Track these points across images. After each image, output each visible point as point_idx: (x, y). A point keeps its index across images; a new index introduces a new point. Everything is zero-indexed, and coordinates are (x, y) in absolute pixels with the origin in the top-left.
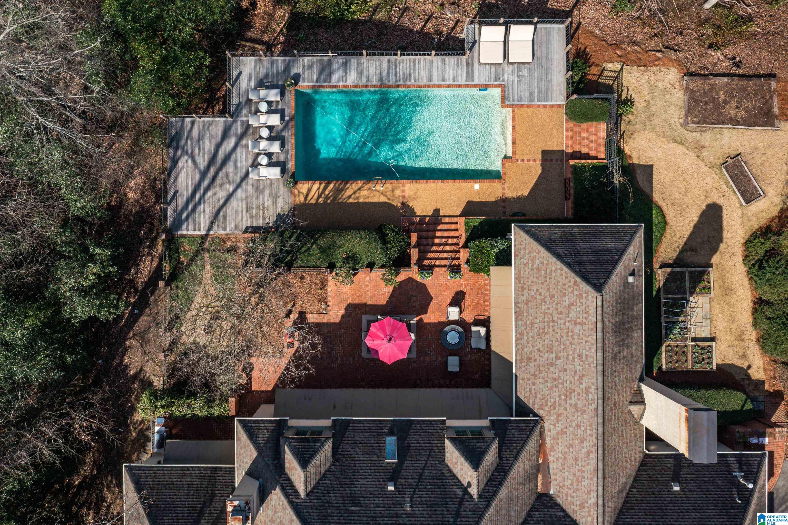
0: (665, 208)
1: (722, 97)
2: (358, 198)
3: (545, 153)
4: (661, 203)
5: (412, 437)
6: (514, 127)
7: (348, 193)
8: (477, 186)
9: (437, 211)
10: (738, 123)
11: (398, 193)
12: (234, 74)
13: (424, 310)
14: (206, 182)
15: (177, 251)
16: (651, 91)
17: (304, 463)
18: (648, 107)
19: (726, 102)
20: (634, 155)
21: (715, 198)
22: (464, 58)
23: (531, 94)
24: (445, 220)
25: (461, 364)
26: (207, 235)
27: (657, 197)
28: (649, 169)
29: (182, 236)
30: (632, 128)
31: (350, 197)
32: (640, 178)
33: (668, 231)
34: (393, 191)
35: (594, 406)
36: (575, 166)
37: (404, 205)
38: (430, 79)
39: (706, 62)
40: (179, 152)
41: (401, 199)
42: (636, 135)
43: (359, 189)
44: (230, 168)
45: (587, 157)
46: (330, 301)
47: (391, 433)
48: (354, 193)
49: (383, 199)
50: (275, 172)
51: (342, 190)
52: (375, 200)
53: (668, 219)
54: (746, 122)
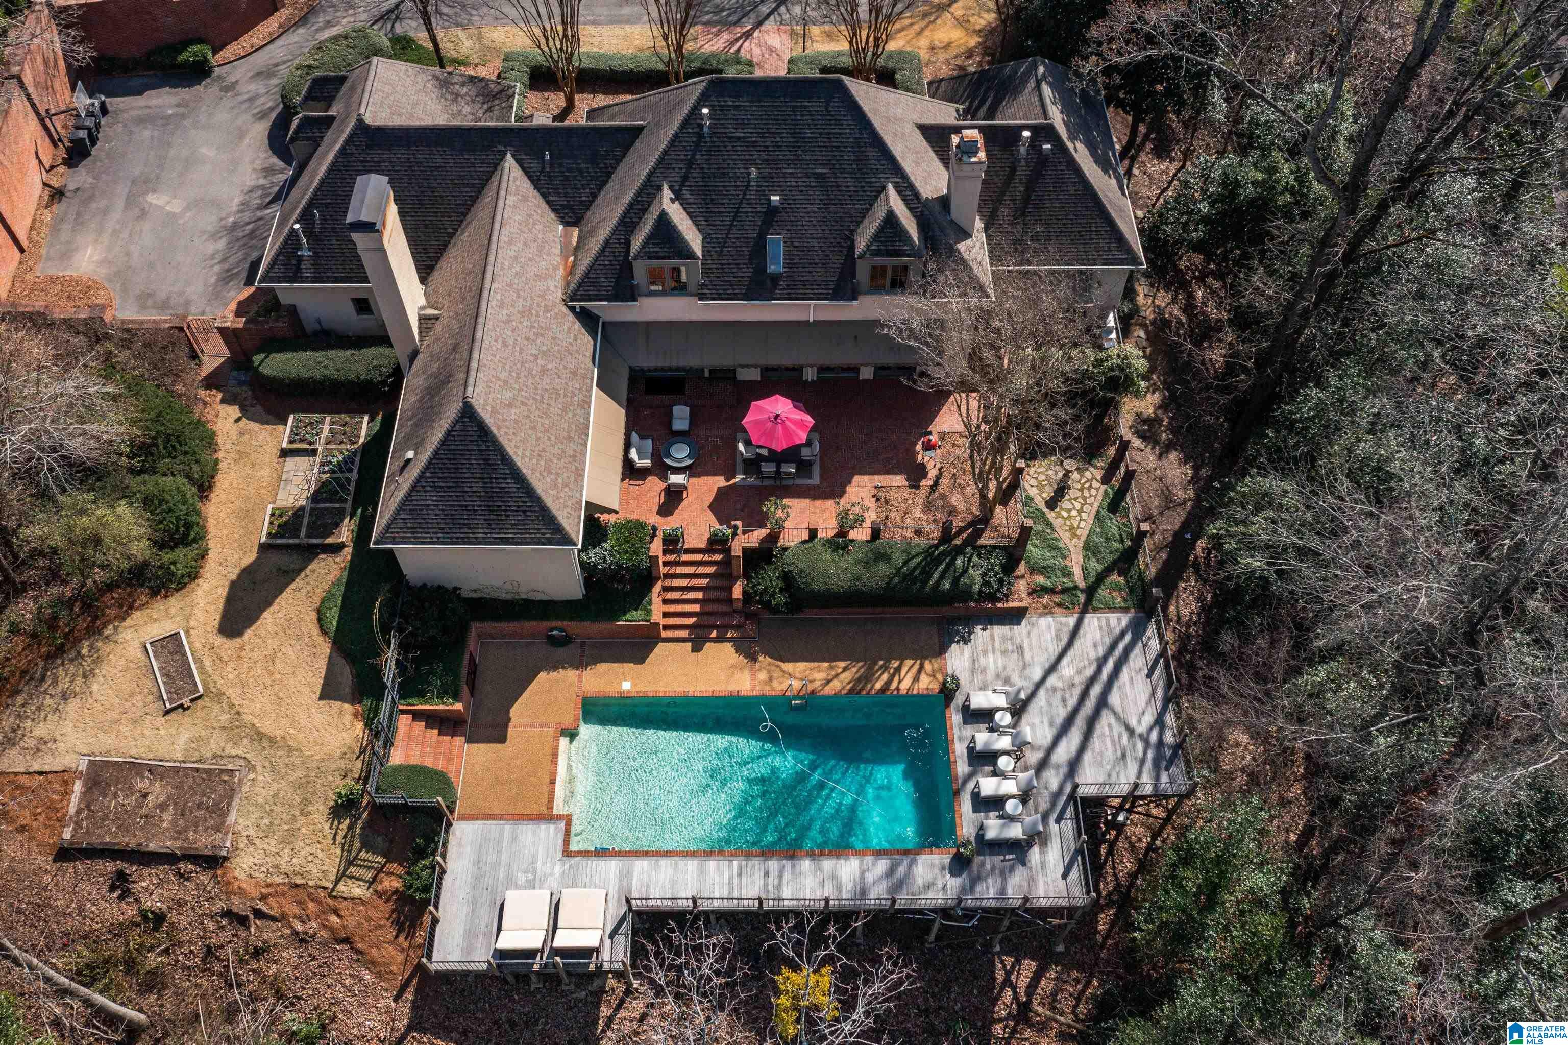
0: (316, 631)
1: (167, 817)
2: (831, 668)
3: (502, 739)
4: (320, 640)
5: (746, 273)
6: (553, 782)
7: (847, 676)
8: (626, 686)
9: (697, 648)
10: (151, 769)
11: (762, 676)
12: (1074, 874)
13: (722, 493)
14: (1096, 690)
15: (1131, 590)
16: (292, 833)
17: (891, 219)
18: (306, 802)
19: (163, 807)
20: (348, 718)
21: (227, 646)
23: (513, 839)
24: (684, 634)
25: (670, 416)
26: (1084, 611)
27: (325, 648)
28: (328, 692)
29: (1125, 610)
30: (342, 764)
31: (845, 669)
32: (346, 674)
33: (317, 600)
34: (771, 679)
35: (495, 285)
36: (456, 697)
37: (753, 658)
39: (174, 889)
40: (1154, 737)
41: (757, 665)
42: (338, 753)
43: (829, 682)
44: (1062, 713)
47: (775, 278)
48: (837, 675)
49: (788, 667)
50: (979, 700)
51: (859, 680)
52: (802, 665)
53: (314, 616)
54: (135, 768)
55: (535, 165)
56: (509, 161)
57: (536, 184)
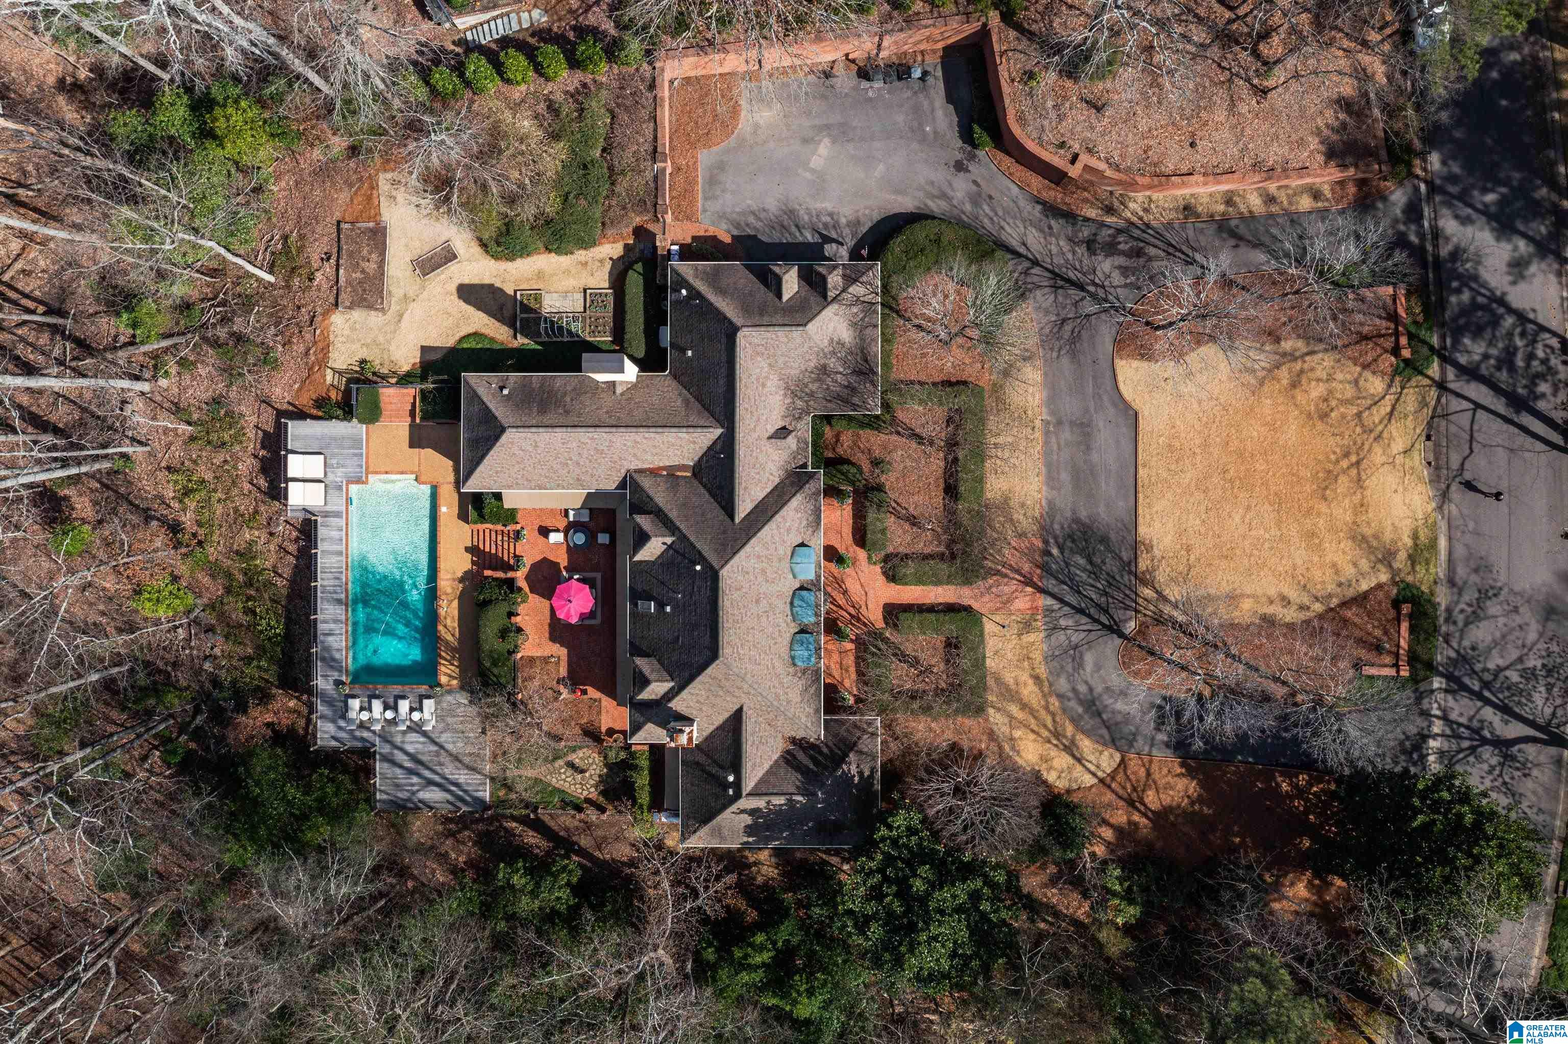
0: (462, 334)
1: (358, 275)
2: (454, 628)
3: (411, 446)
4: (457, 337)
5: (639, 588)
6: (386, 473)
8: (445, 510)
9: (467, 549)
10: (383, 261)
11: (450, 586)
12: (334, 743)
13: (556, 565)
16: (353, 342)
17: (649, 682)
18: (367, 346)
19: (363, 271)
20: (412, 361)
21: (453, 287)
22: (319, 519)
23: (355, 455)
24: (475, 542)
25: (603, 531)
27: (450, 342)
28: (423, 348)
29: (491, 797)
30: (387, 363)
31: (453, 636)
32: (434, 357)
33: (483, 331)
34: (448, 591)
36: (422, 419)
37: (462, 580)
38: (340, 553)
39: (325, 286)
41: (456, 583)
42: (393, 359)
43: (446, 626)
45: (414, 404)
46: (547, 653)
47: (636, 605)
48: (449, 631)
49: (455, 603)
50: (429, 704)
51: (446, 643)
52: (456, 611)
53: (471, 331)
54: (383, 253)
55: (718, 447)
56: (719, 431)
57: (710, 448)
